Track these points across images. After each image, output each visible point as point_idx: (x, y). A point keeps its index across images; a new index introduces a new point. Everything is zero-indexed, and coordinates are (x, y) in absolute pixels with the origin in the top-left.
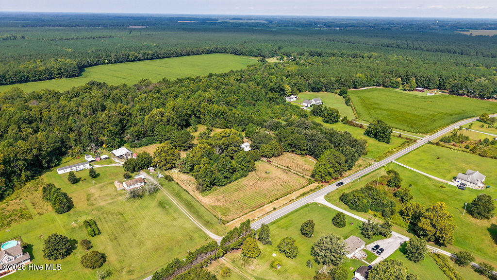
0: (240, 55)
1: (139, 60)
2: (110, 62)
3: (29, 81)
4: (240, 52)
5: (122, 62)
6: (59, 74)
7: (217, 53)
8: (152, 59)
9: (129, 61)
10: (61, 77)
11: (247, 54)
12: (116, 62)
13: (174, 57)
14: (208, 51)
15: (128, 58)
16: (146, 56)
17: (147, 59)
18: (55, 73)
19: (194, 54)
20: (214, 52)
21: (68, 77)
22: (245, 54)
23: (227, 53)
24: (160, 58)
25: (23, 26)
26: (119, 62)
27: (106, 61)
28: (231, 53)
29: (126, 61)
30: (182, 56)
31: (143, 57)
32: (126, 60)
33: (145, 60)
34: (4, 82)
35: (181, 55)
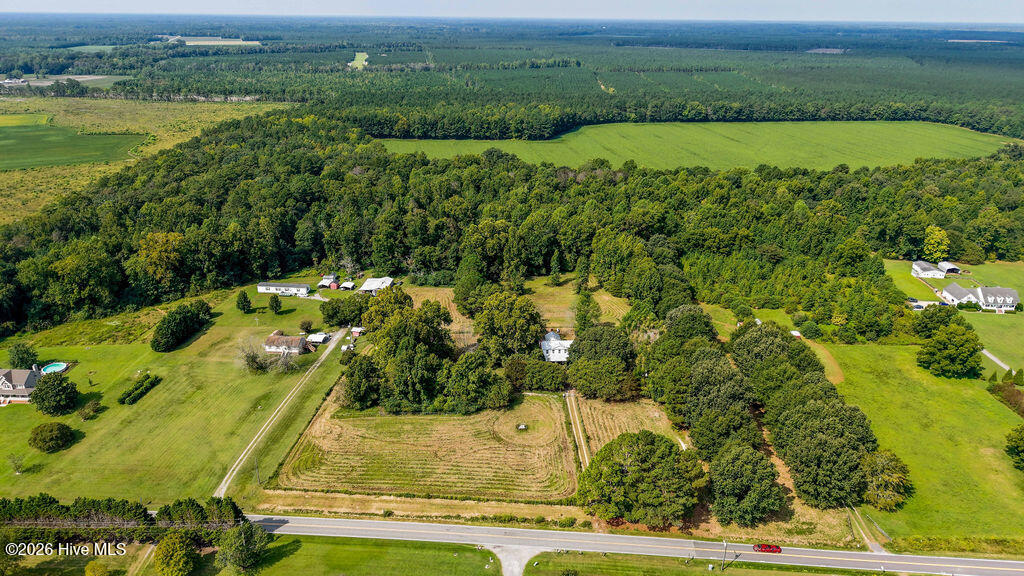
0: (985, 130)
1: (706, 119)
2: (641, 119)
3: (471, 138)
4: (984, 124)
5: (665, 121)
6: (518, 131)
7: (924, 120)
8: (736, 120)
9: (682, 121)
10: (520, 137)
11: (1005, 129)
12: (653, 120)
13: (792, 120)
14: (895, 112)
15: (681, 114)
16: (722, 113)
17: (724, 120)
18: (512, 128)
19: (850, 118)
20: (915, 119)
21: (531, 138)
22: (999, 129)
23: (952, 123)
24: (756, 120)
25: (618, 45)
26: (658, 121)
27: (633, 115)
28: (963, 125)
29: (676, 120)
30: (815, 120)
31: (715, 114)
32: (677, 117)
33: (718, 120)
34: (433, 135)
35: (814, 118)
